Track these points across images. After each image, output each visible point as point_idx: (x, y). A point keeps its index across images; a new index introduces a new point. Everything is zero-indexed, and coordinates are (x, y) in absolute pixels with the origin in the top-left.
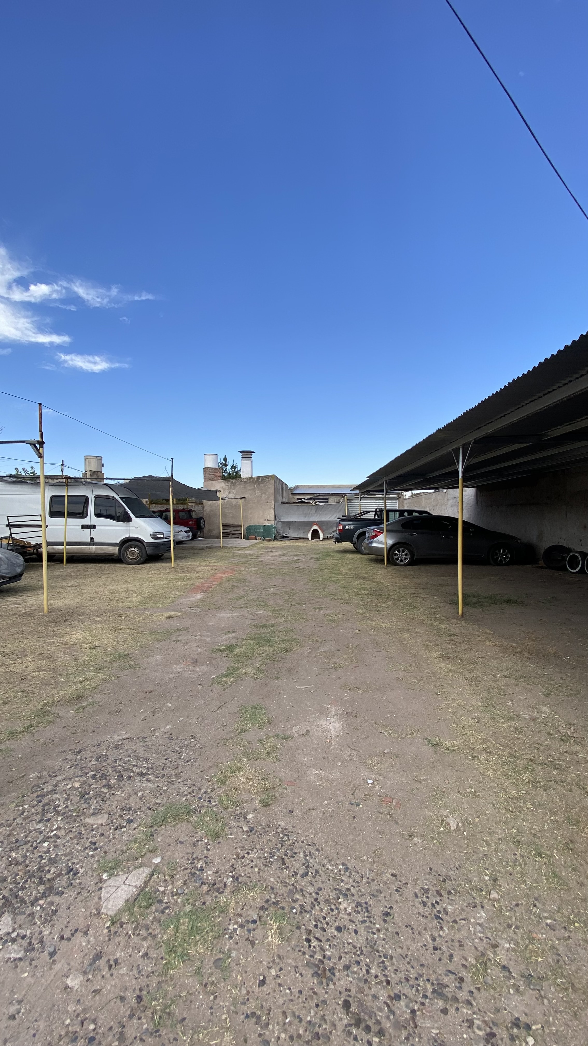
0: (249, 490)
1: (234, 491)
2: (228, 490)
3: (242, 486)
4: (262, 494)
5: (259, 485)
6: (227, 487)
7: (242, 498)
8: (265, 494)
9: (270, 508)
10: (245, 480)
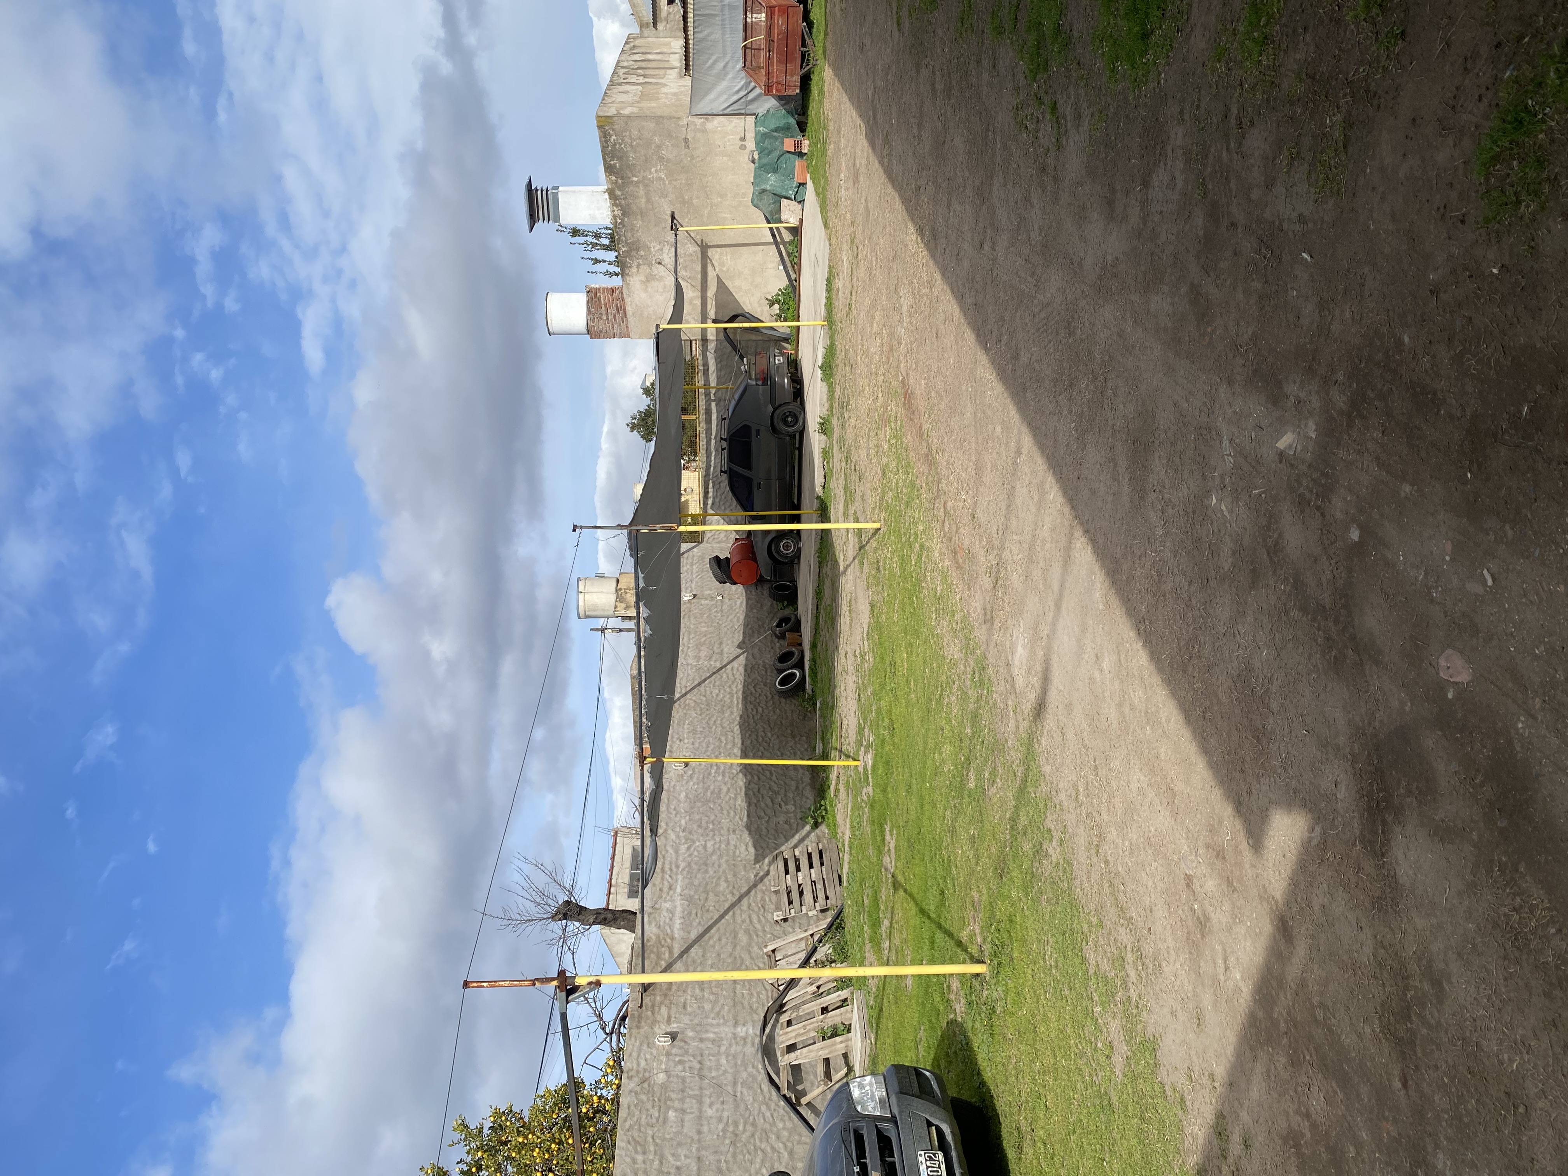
0: (648, 200)
1: (655, 247)
2: (650, 265)
3: (639, 223)
4: (661, 159)
5: (631, 167)
6: (644, 269)
7: (674, 228)
8: (659, 147)
9: (704, 131)
10: (618, 213)
